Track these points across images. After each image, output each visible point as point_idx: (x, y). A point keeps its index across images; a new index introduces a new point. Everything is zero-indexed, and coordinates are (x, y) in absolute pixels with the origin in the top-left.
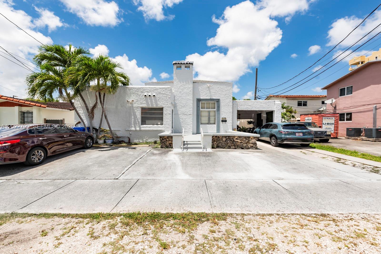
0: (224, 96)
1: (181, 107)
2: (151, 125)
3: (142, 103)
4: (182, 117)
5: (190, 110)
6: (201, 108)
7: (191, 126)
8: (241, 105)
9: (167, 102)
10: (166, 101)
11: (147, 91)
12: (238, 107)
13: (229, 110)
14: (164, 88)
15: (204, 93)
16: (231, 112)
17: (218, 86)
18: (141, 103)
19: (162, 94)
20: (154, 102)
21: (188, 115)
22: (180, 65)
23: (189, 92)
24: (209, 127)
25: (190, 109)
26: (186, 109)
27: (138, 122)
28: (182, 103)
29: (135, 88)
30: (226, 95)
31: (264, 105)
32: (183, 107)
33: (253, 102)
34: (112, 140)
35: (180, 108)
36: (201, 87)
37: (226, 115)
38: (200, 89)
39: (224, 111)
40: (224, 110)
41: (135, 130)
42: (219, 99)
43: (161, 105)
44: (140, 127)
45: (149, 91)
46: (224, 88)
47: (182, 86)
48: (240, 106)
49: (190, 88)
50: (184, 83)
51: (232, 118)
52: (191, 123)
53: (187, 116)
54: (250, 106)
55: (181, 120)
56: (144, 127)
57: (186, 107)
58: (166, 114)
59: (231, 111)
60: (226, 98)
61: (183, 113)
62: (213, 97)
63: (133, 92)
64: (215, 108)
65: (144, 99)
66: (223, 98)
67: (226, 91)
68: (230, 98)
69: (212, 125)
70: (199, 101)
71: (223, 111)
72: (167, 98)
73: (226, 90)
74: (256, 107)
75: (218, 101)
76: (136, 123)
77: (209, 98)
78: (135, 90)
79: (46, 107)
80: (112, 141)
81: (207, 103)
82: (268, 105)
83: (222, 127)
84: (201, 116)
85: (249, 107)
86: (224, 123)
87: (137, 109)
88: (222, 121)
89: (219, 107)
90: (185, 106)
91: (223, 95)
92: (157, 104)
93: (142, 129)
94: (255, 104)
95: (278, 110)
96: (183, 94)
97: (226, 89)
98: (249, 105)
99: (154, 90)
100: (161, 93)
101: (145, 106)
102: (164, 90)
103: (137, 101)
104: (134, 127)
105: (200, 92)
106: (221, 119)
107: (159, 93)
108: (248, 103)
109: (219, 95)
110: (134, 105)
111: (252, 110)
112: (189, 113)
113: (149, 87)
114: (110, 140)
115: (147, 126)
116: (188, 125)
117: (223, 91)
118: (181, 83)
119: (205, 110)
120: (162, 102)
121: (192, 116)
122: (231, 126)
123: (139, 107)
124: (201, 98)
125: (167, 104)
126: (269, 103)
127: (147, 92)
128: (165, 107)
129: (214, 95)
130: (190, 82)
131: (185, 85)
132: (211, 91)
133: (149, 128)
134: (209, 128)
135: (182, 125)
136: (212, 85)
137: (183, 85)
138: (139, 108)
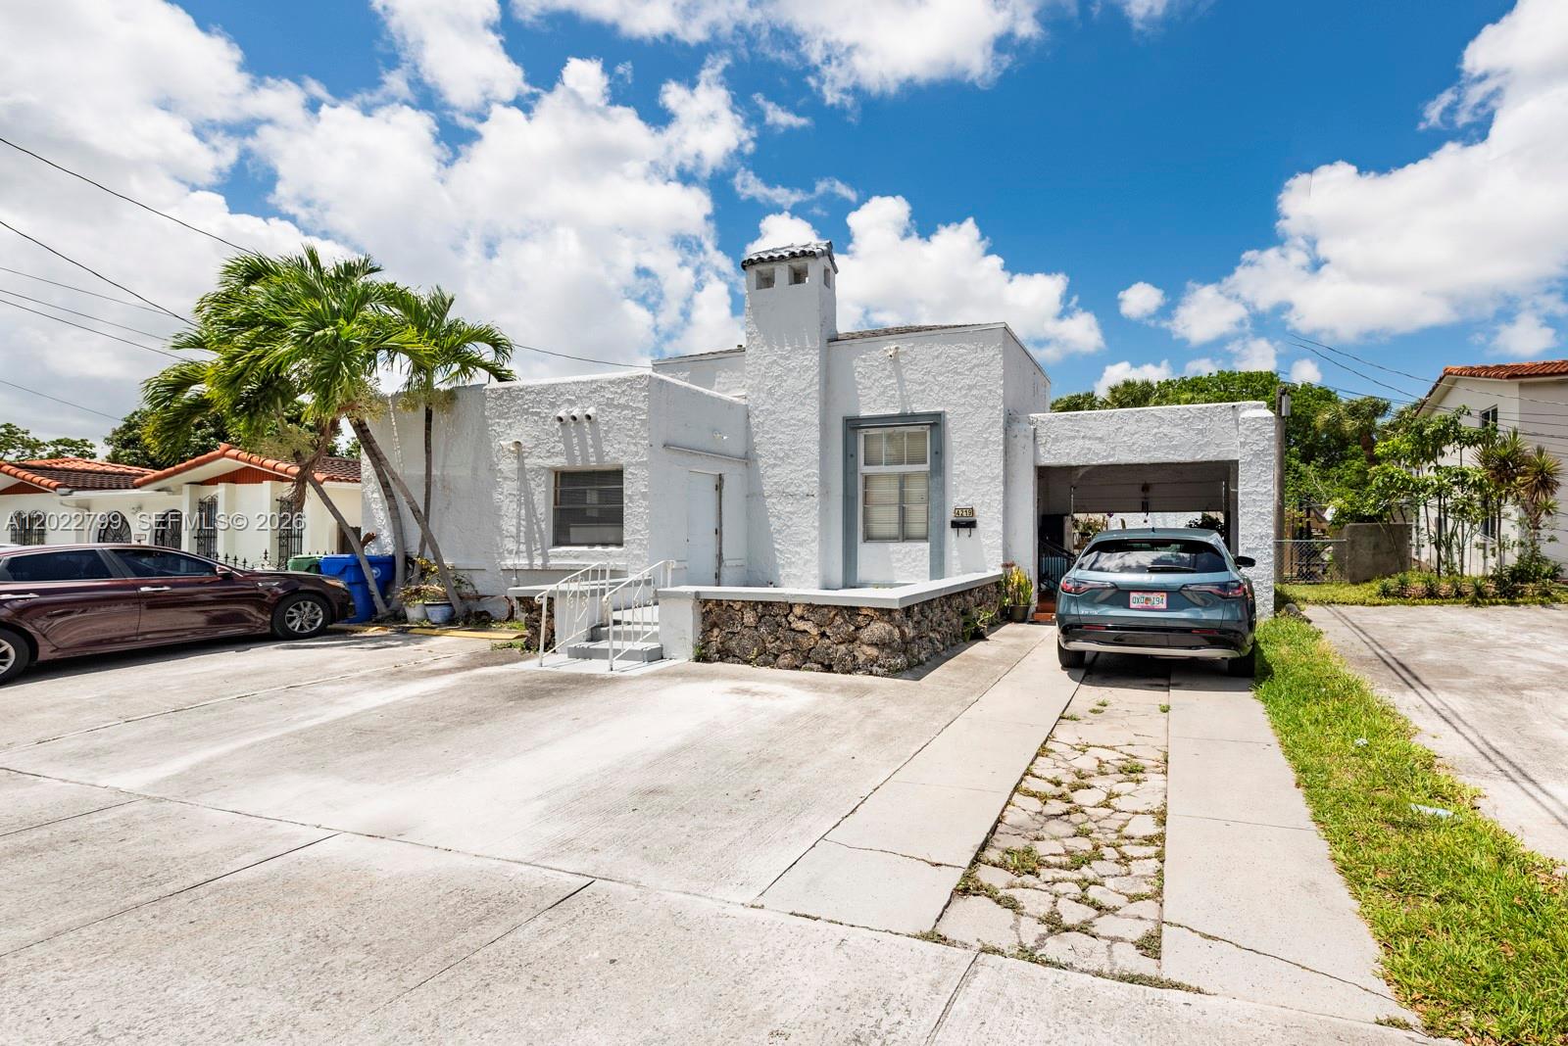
0: (966, 396)
1: (772, 461)
2: (585, 548)
3: (552, 451)
4: (779, 507)
5: (808, 475)
6: (865, 464)
7: (811, 551)
8: (1056, 440)
9: (635, 444)
10: (631, 436)
11: (569, 400)
12: (1041, 450)
13: (987, 466)
14: (625, 380)
15: (875, 388)
16: (997, 477)
17: (938, 349)
18: (548, 451)
19: (617, 407)
20: (592, 447)
21: (802, 498)
22: (770, 266)
23: (805, 390)
24: (901, 556)
25: (808, 471)
26: (792, 472)
27: (540, 531)
28: (778, 443)
29: (529, 390)
30: (974, 392)
31: (1178, 430)
32: (782, 459)
33: (1115, 419)
34: (446, 608)
35: (769, 466)
36: (864, 360)
37: (972, 495)
38: (859, 369)
39: (963, 472)
40: (963, 468)
41: (527, 568)
42: (939, 415)
43: (615, 458)
44: (546, 557)
45: (573, 398)
46: (962, 355)
47: (778, 365)
48: (1049, 446)
49: (808, 369)
50: (784, 347)
51: (1001, 507)
52: (812, 536)
53: (798, 500)
54: (1101, 440)
55: (775, 523)
56: (560, 553)
57: (794, 459)
58: (630, 497)
59: (999, 470)
60: (972, 406)
61: (780, 489)
62: (914, 405)
63: (526, 406)
64: (925, 462)
65: (560, 434)
66: (962, 409)
67: (971, 370)
68: (994, 407)
69: (914, 544)
70: (853, 428)
71: (958, 476)
72: (633, 425)
73: (975, 366)
74: (1135, 447)
75: (936, 422)
76: (534, 539)
77: (897, 412)
78: (531, 397)
79: (324, 480)
80: (447, 614)
81: (890, 437)
82: (1200, 432)
83: (955, 553)
84: (865, 502)
85: (1097, 446)
86: (965, 532)
87: (537, 479)
88: (955, 525)
89: (939, 453)
90: (788, 457)
91: (960, 389)
92: (600, 454)
93: (553, 562)
94: (1127, 428)
95: (1256, 454)
96: (780, 401)
97: (975, 361)
98: (1097, 438)
99: (591, 392)
100: (616, 403)
101: (560, 462)
102: (625, 390)
103: (536, 446)
104: (525, 554)
105: (860, 387)
106: (950, 516)
107: (607, 405)
108: (1091, 424)
109: (941, 394)
110: (526, 461)
111: (1111, 460)
112: (805, 489)
113: (574, 383)
114: (438, 609)
115: (567, 552)
116: (800, 544)
117: (959, 374)
118: (771, 348)
119: (883, 469)
120: (619, 443)
121: (816, 500)
122: (1000, 552)
123: (544, 468)
124: (864, 413)
125: (637, 453)
126: (1207, 420)
127: (567, 405)
128: (630, 464)
129: (920, 396)
130: (807, 341)
131: (787, 358)
132: (907, 375)
133: (576, 557)
134: (898, 560)
135: (777, 546)
136: (912, 344)
137: (782, 357)
138: (542, 475)
